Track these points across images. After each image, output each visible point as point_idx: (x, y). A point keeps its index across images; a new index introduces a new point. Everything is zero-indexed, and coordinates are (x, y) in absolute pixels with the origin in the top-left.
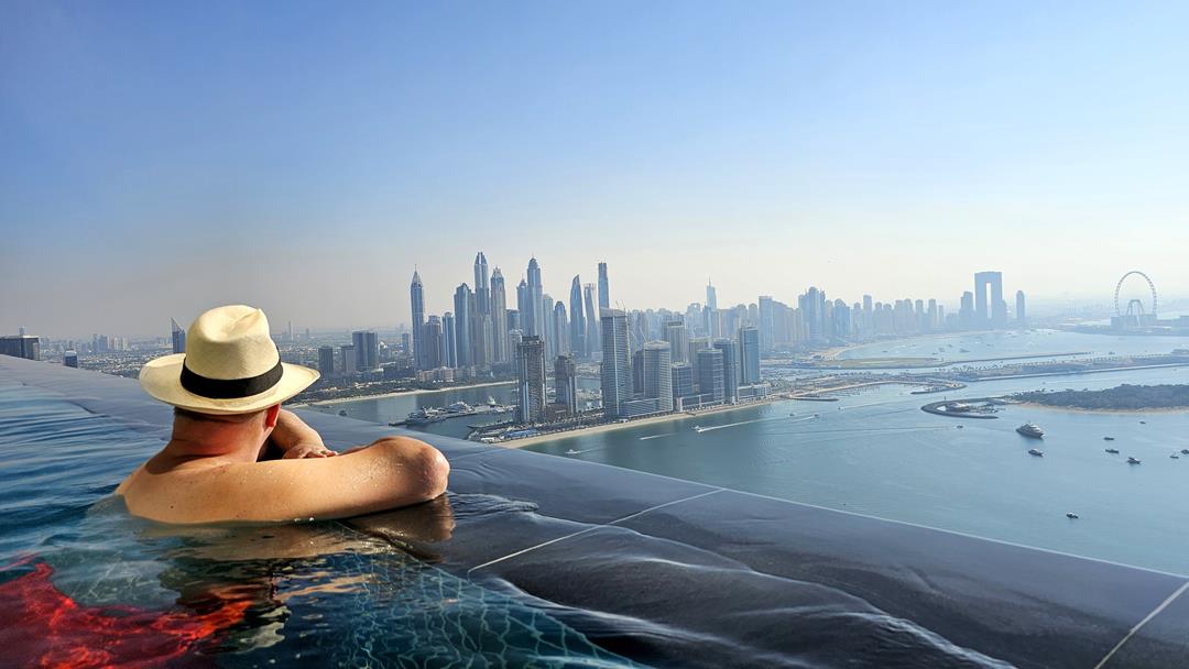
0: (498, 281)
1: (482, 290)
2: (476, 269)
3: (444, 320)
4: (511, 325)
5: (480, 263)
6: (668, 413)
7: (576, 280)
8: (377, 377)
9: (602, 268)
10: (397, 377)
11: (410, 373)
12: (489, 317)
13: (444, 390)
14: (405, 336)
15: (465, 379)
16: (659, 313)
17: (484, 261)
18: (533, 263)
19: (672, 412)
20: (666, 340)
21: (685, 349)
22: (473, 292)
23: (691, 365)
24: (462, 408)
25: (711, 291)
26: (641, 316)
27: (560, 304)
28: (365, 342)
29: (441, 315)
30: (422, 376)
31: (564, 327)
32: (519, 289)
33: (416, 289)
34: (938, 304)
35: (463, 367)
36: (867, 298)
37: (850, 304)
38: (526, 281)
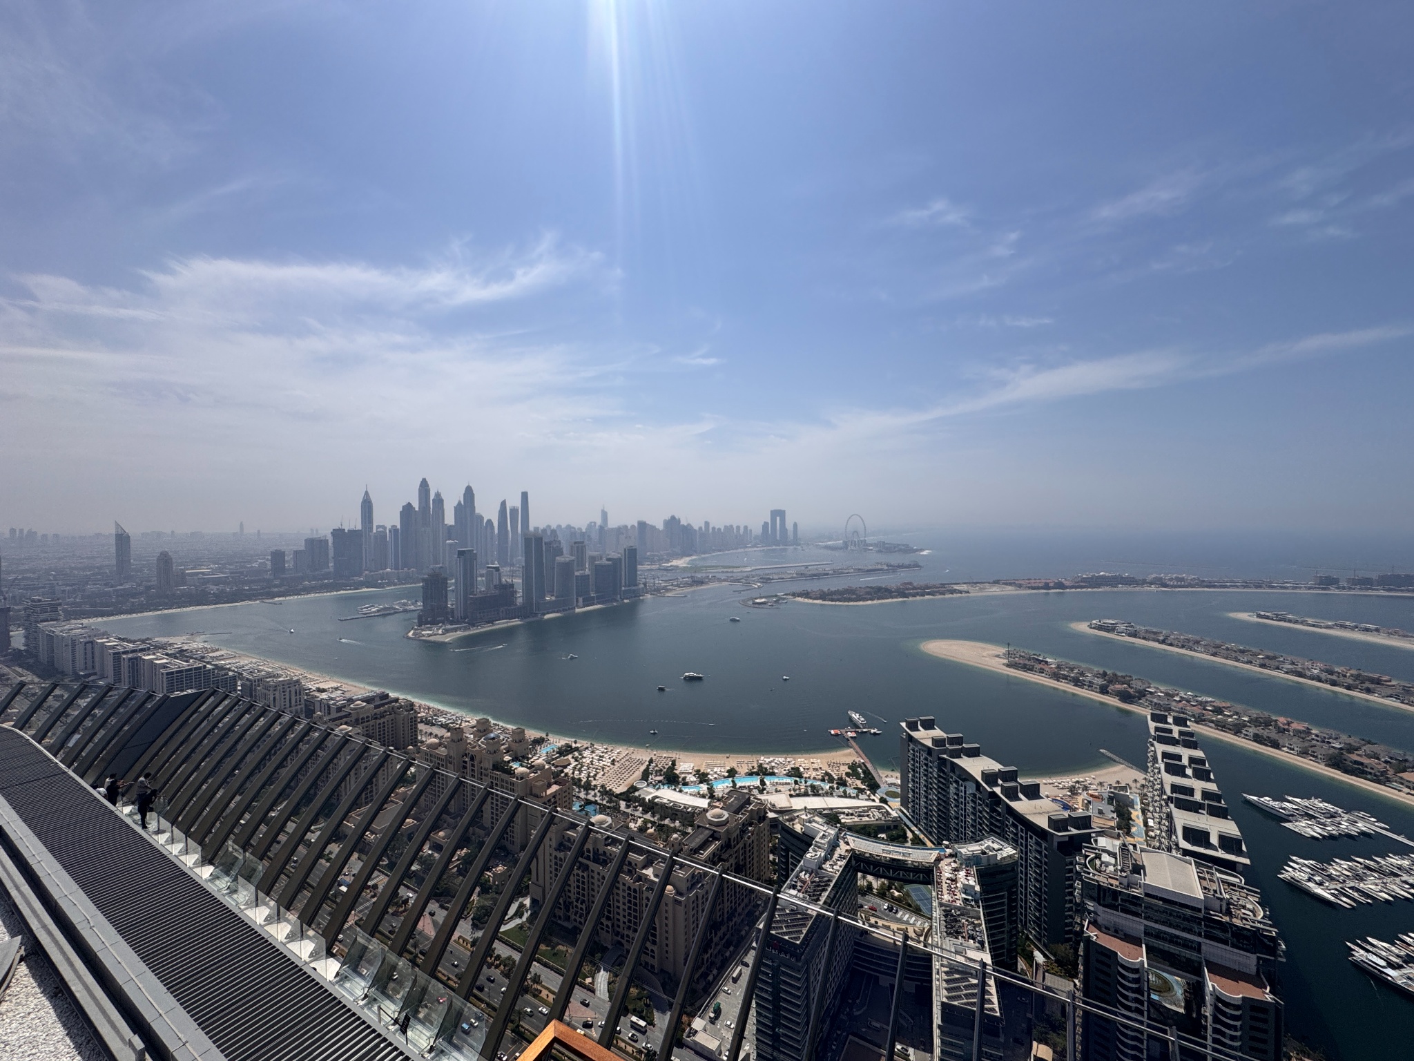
0: (439, 501)
1: (425, 508)
2: (420, 492)
3: (390, 531)
4: (448, 536)
5: (424, 485)
7: (503, 504)
9: (525, 496)
10: (343, 578)
11: (359, 573)
12: (429, 530)
13: (389, 588)
15: (408, 579)
17: (427, 485)
18: (469, 489)
22: (417, 509)
23: (590, 573)
25: (604, 515)
26: (553, 531)
29: (388, 527)
30: (370, 576)
31: (492, 538)
32: (456, 509)
33: (367, 506)
34: (749, 529)
35: (406, 569)
36: (707, 524)
37: (696, 528)
38: (462, 503)
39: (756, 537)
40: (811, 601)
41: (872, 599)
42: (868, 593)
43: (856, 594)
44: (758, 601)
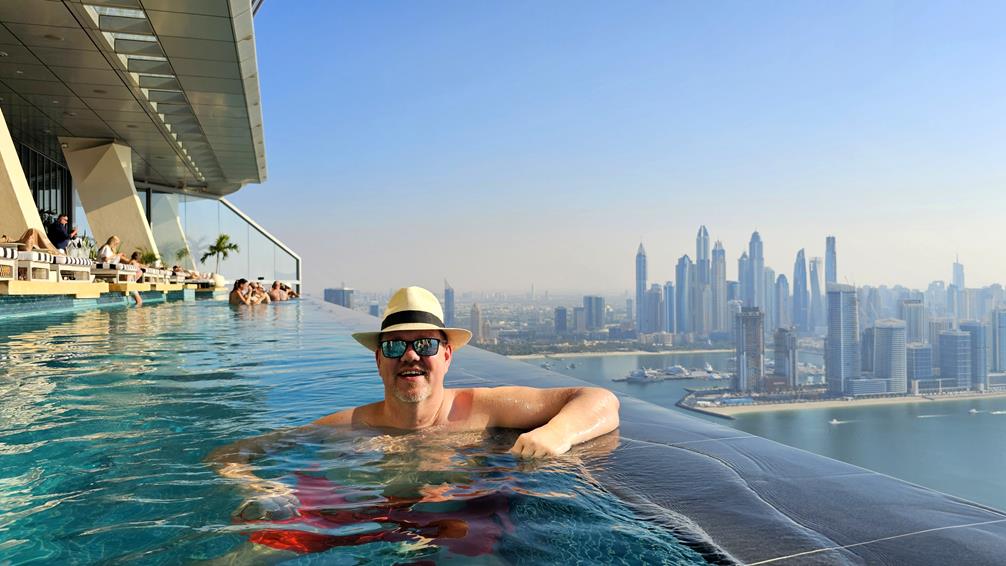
0: (719, 253)
1: (704, 261)
2: (699, 242)
3: (665, 288)
4: (731, 295)
5: (703, 237)
6: (901, 395)
7: (801, 254)
8: (603, 336)
9: (831, 242)
10: (620, 338)
11: (632, 335)
12: (708, 288)
13: (662, 353)
14: (629, 302)
15: (684, 344)
16: (894, 289)
17: (706, 233)
18: (755, 236)
19: (905, 395)
20: (901, 318)
21: (924, 329)
22: (694, 262)
23: (930, 346)
24: (680, 371)
25: (959, 269)
26: (873, 292)
27: (782, 277)
28: (594, 304)
29: (662, 284)
30: (644, 338)
31: (785, 300)
32: (741, 261)
33: (641, 259)
35: (682, 333)
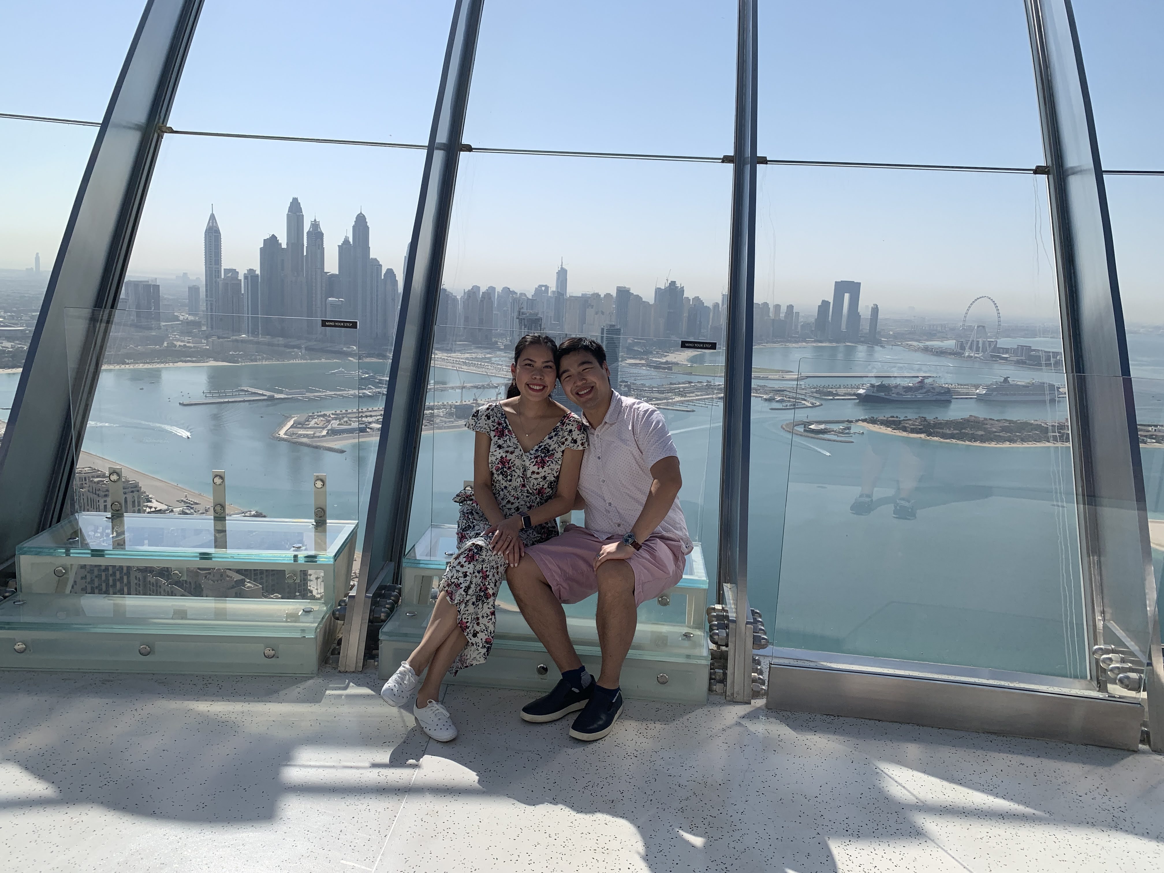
0: (317, 235)
1: (296, 245)
2: (290, 219)
3: (246, 277)
5: (295, 212)
16: (503, 292)
17: (299, 209)
18: (361, 219)
22: (284, 246)
25: (562, 274)
32: (342, 249)
33: (212, 235)
34: (794, 311)
38: (351, 240)
39: (806, 325)
40: (905, 434)
41: (1011, 441)
42: (1004, 429)
43: (985, 430)
44: (812, 427)
